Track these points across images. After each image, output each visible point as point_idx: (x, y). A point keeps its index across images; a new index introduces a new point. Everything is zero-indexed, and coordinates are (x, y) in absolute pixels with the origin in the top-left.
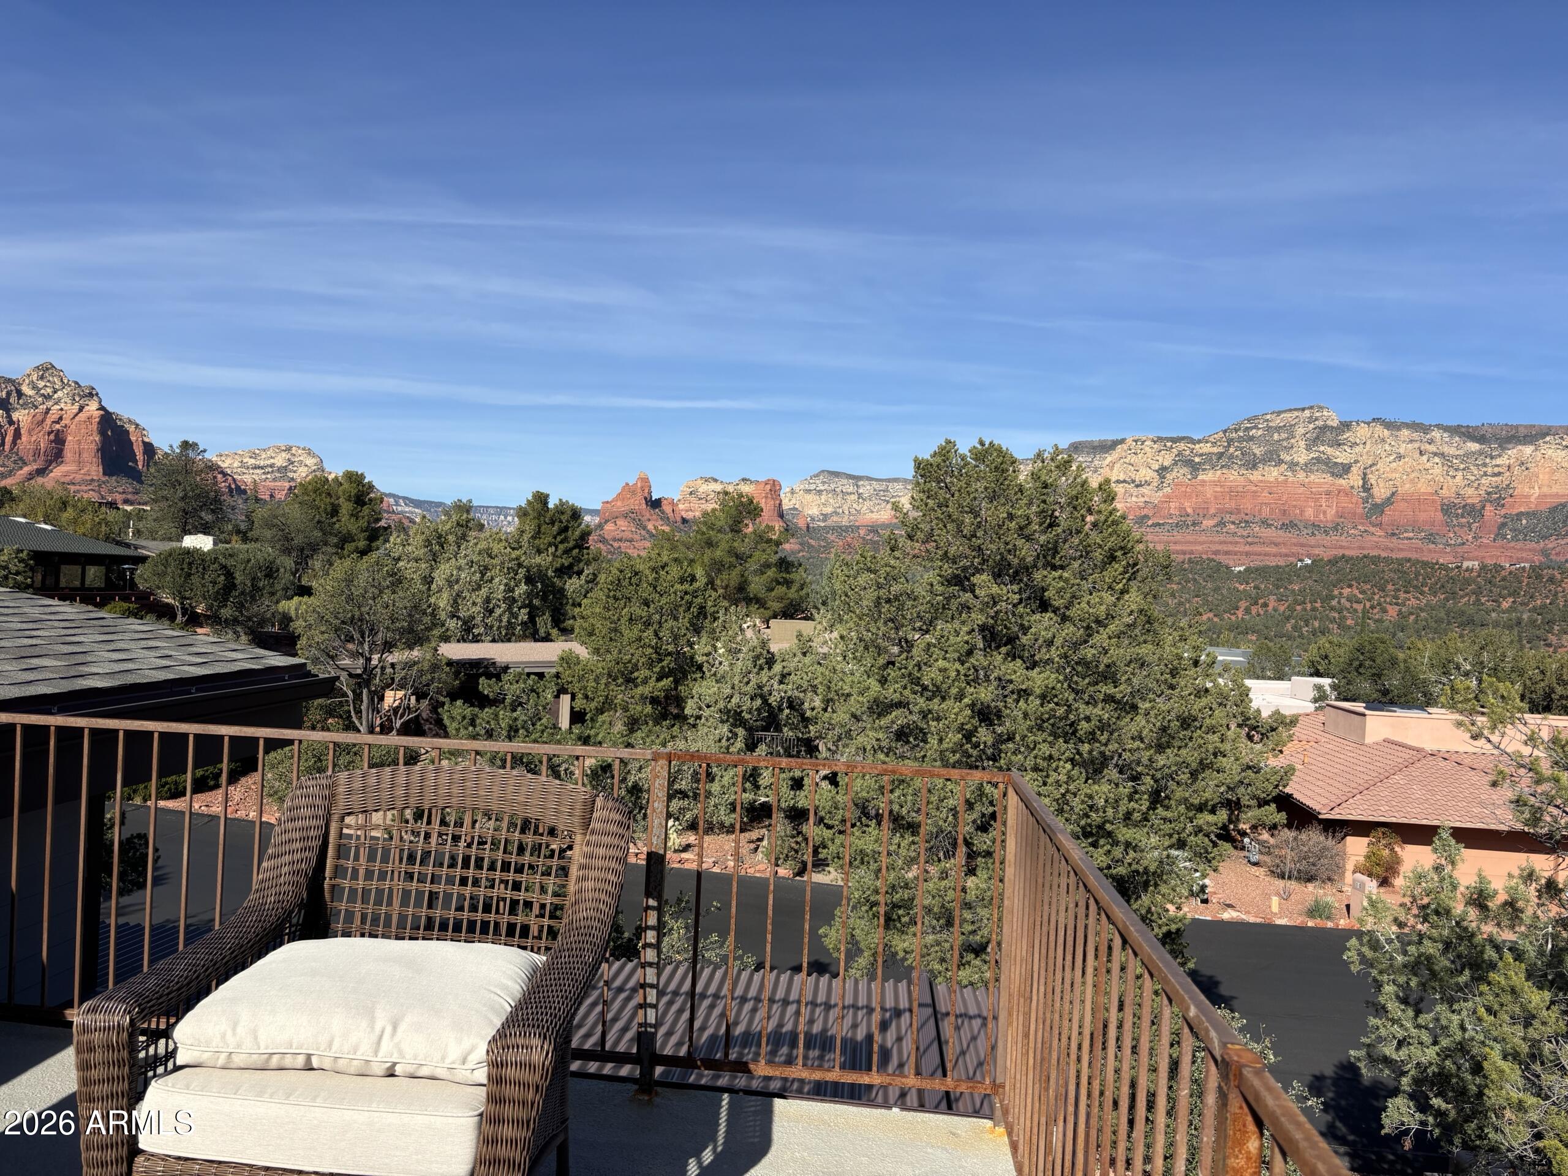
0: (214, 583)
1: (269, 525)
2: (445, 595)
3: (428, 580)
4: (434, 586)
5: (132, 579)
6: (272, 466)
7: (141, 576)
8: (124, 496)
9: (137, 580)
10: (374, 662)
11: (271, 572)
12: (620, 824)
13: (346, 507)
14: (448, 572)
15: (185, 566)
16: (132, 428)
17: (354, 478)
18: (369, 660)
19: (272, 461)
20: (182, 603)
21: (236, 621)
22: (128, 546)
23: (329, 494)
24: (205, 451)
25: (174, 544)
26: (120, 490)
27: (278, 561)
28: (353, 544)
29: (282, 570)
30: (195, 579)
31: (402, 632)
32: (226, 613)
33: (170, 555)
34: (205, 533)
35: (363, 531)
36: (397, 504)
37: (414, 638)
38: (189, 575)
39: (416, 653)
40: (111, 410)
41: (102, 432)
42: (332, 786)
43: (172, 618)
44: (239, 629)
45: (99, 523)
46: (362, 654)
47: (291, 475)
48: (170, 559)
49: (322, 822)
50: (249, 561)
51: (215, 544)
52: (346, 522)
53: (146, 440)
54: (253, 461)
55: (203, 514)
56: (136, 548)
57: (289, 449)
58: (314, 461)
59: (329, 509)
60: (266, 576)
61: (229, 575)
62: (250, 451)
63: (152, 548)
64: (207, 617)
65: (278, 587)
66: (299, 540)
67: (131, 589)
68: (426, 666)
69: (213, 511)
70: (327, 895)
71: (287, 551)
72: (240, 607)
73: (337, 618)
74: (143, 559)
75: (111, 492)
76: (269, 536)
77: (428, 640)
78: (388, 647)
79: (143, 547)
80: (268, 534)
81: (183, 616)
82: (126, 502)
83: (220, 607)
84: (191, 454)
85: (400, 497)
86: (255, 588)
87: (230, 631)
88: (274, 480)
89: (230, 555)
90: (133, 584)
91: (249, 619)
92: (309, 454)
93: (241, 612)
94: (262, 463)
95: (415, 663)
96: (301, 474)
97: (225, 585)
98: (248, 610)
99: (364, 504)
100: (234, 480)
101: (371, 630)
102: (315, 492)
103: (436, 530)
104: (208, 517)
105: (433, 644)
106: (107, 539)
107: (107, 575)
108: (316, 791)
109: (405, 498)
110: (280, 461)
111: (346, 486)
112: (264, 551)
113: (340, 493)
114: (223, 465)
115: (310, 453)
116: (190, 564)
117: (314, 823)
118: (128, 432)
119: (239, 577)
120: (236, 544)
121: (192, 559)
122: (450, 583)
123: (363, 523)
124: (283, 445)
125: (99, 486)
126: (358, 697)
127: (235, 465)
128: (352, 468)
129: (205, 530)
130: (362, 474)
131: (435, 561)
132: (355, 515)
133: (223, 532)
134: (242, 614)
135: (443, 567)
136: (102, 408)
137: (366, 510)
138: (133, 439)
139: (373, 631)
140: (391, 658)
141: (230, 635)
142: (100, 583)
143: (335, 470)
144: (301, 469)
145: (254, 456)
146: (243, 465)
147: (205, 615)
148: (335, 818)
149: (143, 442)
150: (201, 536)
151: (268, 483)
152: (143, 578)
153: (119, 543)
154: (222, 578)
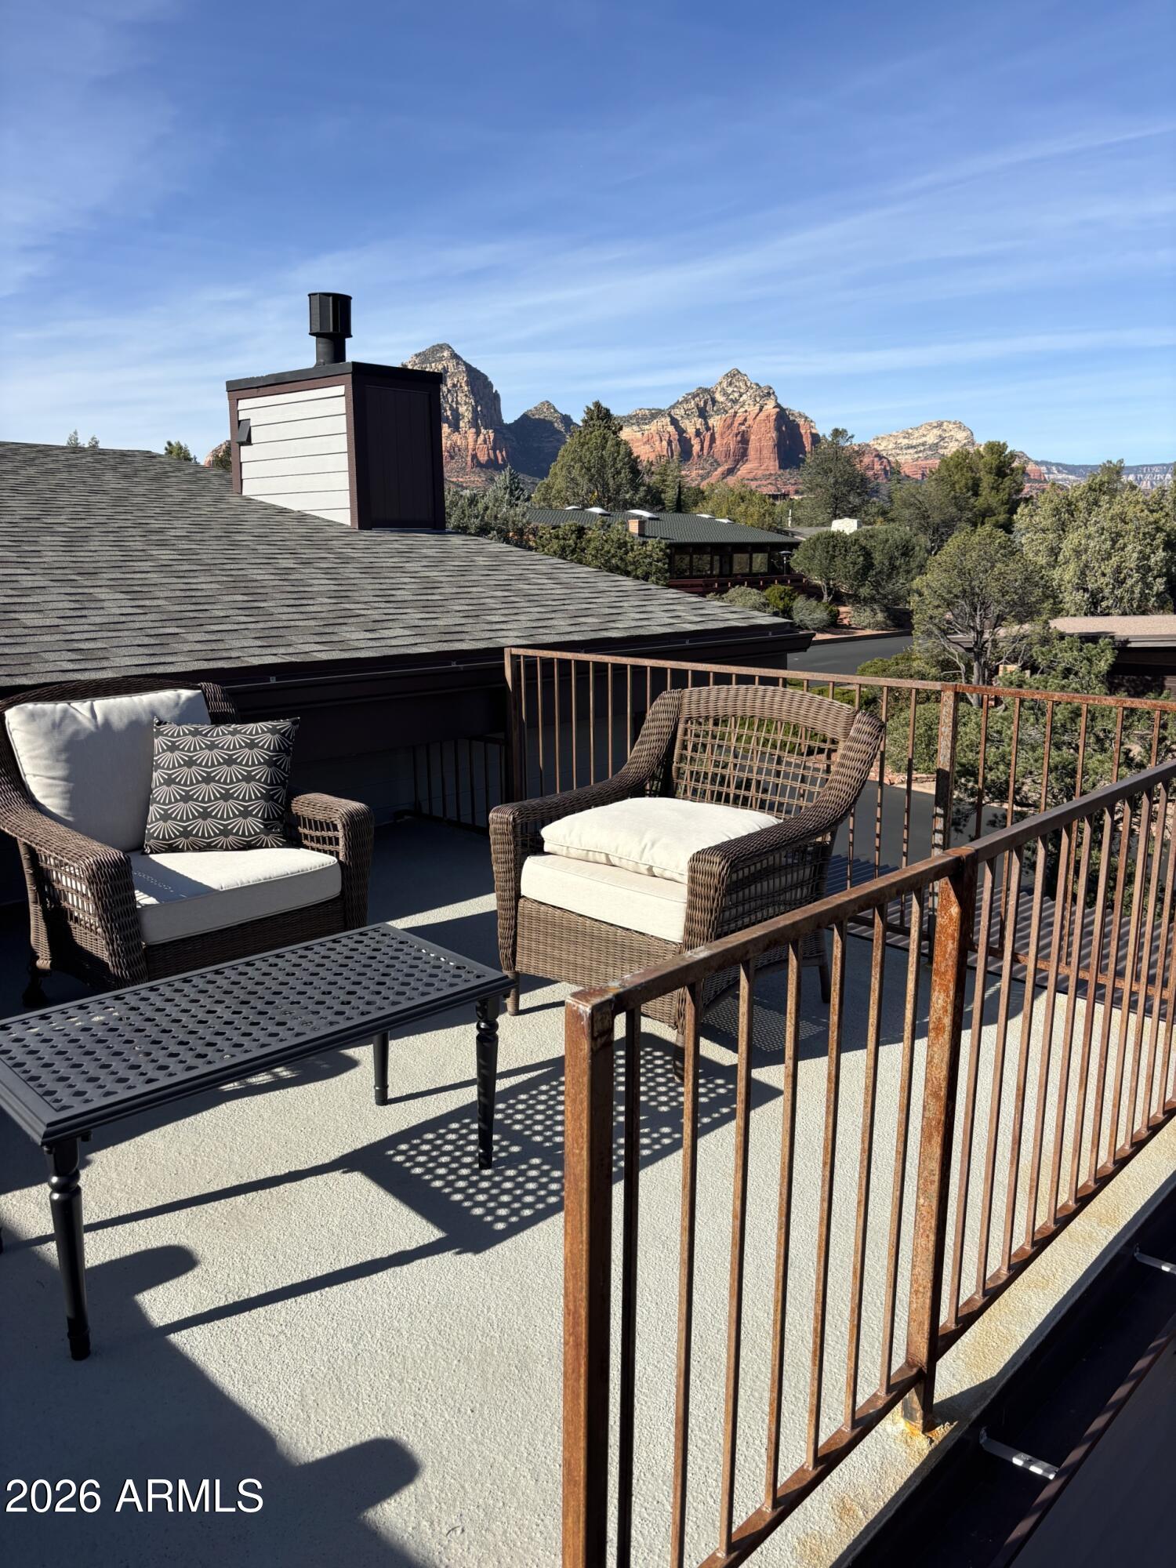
0: (854, 563)
1: (907, 505)
2: (1072, 566)
3: (1054, 552)
4: (1061, 558)
5: (788, 564)
6: (923, 444)
7: (795, 560)
8: (795, 487)
9: (792, 564)
10: (986, 636)
11: (907, 551)
12: (870, 734)
13: (987, 480)
14: (1076, 541)
15: (830, 549)
16: (801, 422)
17: (996, 449)
18: (981, 633)
19: (924, 439)
20: (828, 584)
21: (873, 599)
22: (786, 533)
23: (971, 468)
24: (852, 437)
25: (825, 529)
26: (792, 481)
27: (914, 540)
28: (994, 518)
29: (917, 548)
30: (838, 561)
31: (1012, 604)
32: (865, 591)
33: (818, 539)
34: (850, 517)
35: (1003, 504)
36: (1050, 472)
37: (1025, 612)
38: (834, 557)
39: (1027, 627)
40: (785, 406)
41: (778, 429)
42: (681, 698)
43: (820, 598)
44: (875, 607)
45: (764, 515)
46: (973, 628)
47: (941, 451)
48: (818, 544)
49: (672, 723)
50: (887, 540)
51: (859, 526)
52: (987, 498)
53: (814, 431)
54: (906, 441)
55: (851, 498)
56: (793, 535)
57: (940, 425)
58: (964, 434)
59: (970, 482)
60: (902, 554)
61: (867, 554)
62: (903, 432)
63: (805, 534)
64: (849, 596)
65: (913, 565)
66: (936, 518)
67: (788, 573)
68: (1036, 638)
69: (859, 495)
70: (674, 774)
71: (924, 529)
72: (877, 585)
73: (950, 592)
74: (795, 545)
75: (785, 484)
76: (907, 516)
77: (1039, 613)
78: (1000, 620)
79: (799, 534)
80: (907, 513)
81: (829, 595)
82: (797, 492)
83: (859, 586)
84: (842, 442)
85: (1053, 464)
86: (893, 567)
87: (868, 609)
88: (926, 458)
89: (871, 537)
90: (789, 569)
91: (885, 597)
92: (960, 428)
93: (877, 590)
94: (914, 442)
95: (1024, 637)
96: (951, 449)
97: (864, 565)
98: (884, 588)
99: (1005, 475)
100: (889, 462)
101: (983, 604)
102: (956, 467)
103: (1066, 498)
104: (855, 500)
105: (1044, 617)
106: (770, 529)
107: (769, 561)
108: (670, 701)
109: (1058, 465)
110: (931, 439)
111: (988, 458)
112: (902, 531)
113: (981, 466)
114: (879, 448)
115: (960, 426)
116: (834, 546)
117: (667, 723)
118: (798, 426)
119: (877, 557)
120: (880, 526)
121: (836, 544)
122: (1078, 553)
123: (1003, 495)
124: (934, 421)
125: (776, 479)
126: (969, 669)
127: (890, 447)
128: (994, 439)
129: (851, 513)
130: (1004, 444)
131: (1064, 531)
132: (996, 488)
133: (867, 515)
134: (879, 593)
135: (1071, 536)
136: (778, 406)
137: (1007, 482)
138: (803, 432)
139: (985, 606)
140: (1002, 632)
141: (868, 613)
142: (764, 569)
143: (982, 440)
144: (951, 444)
145: (908, 436)
146: (898, 446)
147: (847, 594)
148: (682, 721)
149: (811, 434)
150: (847, 520)
151: (920, 462)
152: (798, 562)
153: (779, 532)
154: (862, 558)
